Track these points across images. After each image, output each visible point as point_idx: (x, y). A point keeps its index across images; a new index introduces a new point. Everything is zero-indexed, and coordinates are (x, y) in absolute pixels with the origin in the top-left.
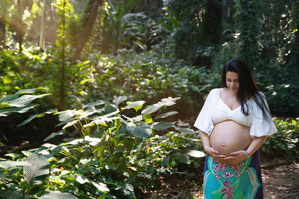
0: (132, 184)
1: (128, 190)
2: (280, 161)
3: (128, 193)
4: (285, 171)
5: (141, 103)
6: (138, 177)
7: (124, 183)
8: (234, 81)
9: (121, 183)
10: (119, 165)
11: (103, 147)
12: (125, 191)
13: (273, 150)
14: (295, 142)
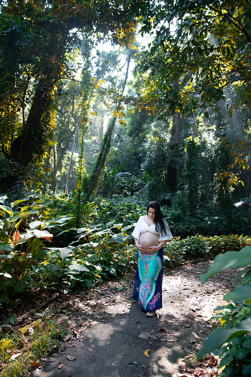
0: (115, 268)
1: (113, 271)
2: (201, 259)
3: (113, 273)
4: (203, 265)
5: (121, 225)
6: (118, 265)
7: (111, 267)
8: (152, 213)
9: (109, 267)
10: (108, 257)
11: (99, 248)
12: (111, 272)
13: (197, 253)
14: (210, 248)
